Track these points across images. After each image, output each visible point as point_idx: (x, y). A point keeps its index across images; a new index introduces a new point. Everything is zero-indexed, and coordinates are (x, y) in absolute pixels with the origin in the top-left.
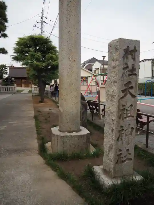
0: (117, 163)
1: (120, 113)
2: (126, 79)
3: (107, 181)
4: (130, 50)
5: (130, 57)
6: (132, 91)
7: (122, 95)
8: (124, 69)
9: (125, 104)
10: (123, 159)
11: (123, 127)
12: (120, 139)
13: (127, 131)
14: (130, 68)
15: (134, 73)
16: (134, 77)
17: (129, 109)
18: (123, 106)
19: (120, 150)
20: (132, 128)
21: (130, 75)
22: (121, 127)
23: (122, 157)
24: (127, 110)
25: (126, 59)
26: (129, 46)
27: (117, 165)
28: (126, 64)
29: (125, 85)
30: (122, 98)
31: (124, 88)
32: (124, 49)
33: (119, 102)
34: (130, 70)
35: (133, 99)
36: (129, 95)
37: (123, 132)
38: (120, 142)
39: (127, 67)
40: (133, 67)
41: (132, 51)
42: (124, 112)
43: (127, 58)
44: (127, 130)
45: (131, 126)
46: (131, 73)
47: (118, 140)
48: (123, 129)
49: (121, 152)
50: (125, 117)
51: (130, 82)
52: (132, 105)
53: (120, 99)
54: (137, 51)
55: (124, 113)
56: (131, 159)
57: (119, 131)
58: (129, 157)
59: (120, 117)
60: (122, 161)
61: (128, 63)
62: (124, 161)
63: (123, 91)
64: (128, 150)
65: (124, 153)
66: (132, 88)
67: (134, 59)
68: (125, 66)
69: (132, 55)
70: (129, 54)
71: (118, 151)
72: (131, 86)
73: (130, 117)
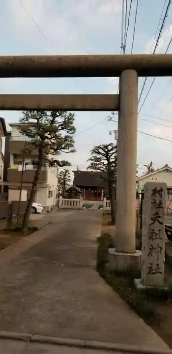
0: (149, 273)
1: (151, 235)
2: (154, 211)
3: (140, 286)
4: (158, 189)
5: (157, 195)
6: (160, 220)
7: (151, 222)
8: (153, 203)
10: (154, 271)
12: (150, 255)
13: (156, 250)
14: (158, 202)
15: (162, 206)
16: (161, 209)
17: (158, 232)
18: (153, 230)
19: (151, 264)
20: (161, 248)
21: (157, 208)
22: (152, 246)
24: (156, 234)
25: (154, 196)
26: (157, 187)
27: (149, 275)
28: (154, 200)
29: (154, 215)
31: (154, 217)
32: (152, 190)
33: (149, 227)
35: (161, 225)
36: (157, 222)
37: (153, 250)
38: (150, 257)
39: (155, 202)
40: (160, 202)
41: (159, 191)
44: (156, 248)
45: (160, 246)
46: (159, 206)
47: (149, 255)
48: (153, 248)
49: (152, 266)
50: (155, 238)
51: (158, 213)
52: (160, 230)
53: (150, 225)
54: (163, 190)
55: (154, 236)
56: (161, 273)
57: (150, 249)
58: (160, 270)
59: (150, 238)
61: (156, 199)
62: (154, 273)
63: (152, 219)
64: (158, 265)
65: (154, 267)
66: (160, 217)
67: (161, 196)
68: (153, 201)
69: (159, 194)
70: (156, 193)
71: (149, 264)
72: (158, 215)
73: (159, 239)
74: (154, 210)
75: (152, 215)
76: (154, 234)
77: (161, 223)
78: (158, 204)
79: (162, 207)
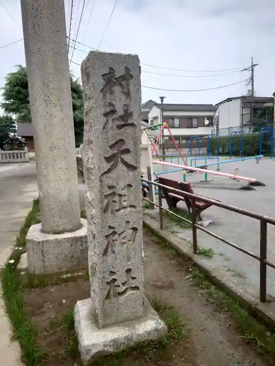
1: (106, 201)
2: (113, 135)
4: (117, 75)
5: (117, 89)
6: (128, 158)
7: (106, 166)
8: (106, 115)
9: (115, 185)
10: (121, 289)
11: (114, 228)
12: (109, 252)
13: (123, 235)
14: (120, 112)
15: (130, 122)
16: (129, 130)
17: (124, 192)
18: (110, 187)
19: (112, 273)
20: (135, 229)
21: (120, 127)
22: (110, 227)
23: (119, 286)
24: (120, 195)
25: (108, 95)
26: (114, 68)
27: (108, 301)
28: (110, 104)
29: (112, 147)
30: (106, 173)
31: (111, 152)
32: (103, 75)
33: (101, 181)
34: (120, 117)
35: (131, 173)
36: (121, 166)
37: (116, 237)
38: (110, 257)
39: (113, 112)
40: (126, 111)
41: (123, 77)
42: (115, 200)
43: (112, 93)
44: (123, 232)
45: (131, 225)
46: (123, 123)
47: (105, 253)
48: (115, 233)
49: (114, 277)
50: (117, 208)
51: (122, 140)
52: (129, 186)
53: (102, 175)
54: (132, 77)
55: (114, 202)
56: (137, 288)
57: (107, 236)
58: (134, 283)
59: (105, 211)
60: (119, 293)
61: (114, 102)
63: (108, 159)
64: (128, 271)
65: (121, 277)
66: (127, 151)
67: (128, 94)
68: (108, 109)
69: (121, 85)
70: (115, 84)
71: (107, 275)
72: (124, 147)
73: (129, 209)
74: (110, 133)
75: (109, 149)
76: (116, 198)
77: (132, 168)
78: (122, 117)
79: (133, 125)
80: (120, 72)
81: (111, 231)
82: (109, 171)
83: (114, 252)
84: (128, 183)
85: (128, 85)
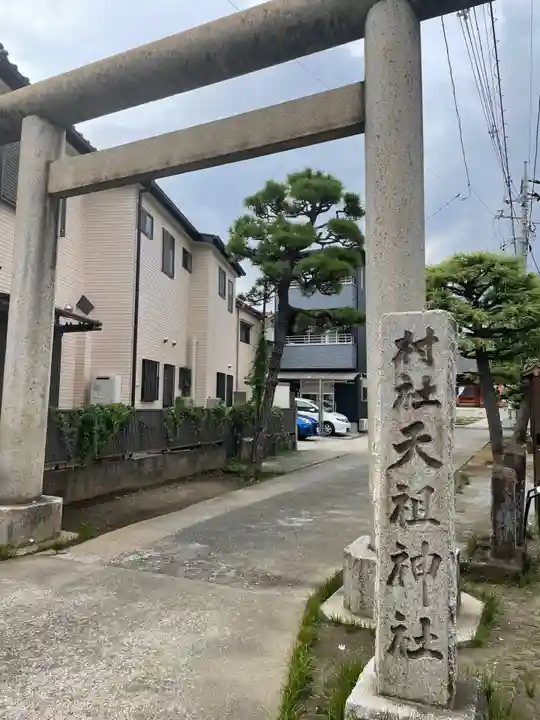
0: (391, 651)
1: (394, 506)
2: (407, 417)
4: (416, 339)
5: (415, 357)
6: (426, 447)
7: (397, 457)
8: (398, 389)
9: (407, 484)
10: (414, 646)
11: (404, 547)
12: (396, 581)
13: (417, 563)
14: (418, 385)
15: (431, 398)
16: (431, 409)
17: (421, 497)
18: (401, 487)
19: (399, 616)
20: (436, 556)
21: (416, 406)
22: (399, 545)
23: (409, 639)
24: (415, 501)
25: (402, 364)
26: (411, 331)
27: (391, 657)
28: (405, 376)
29: (405, 431)
30: (392, 467)
31: (403, 439)
32: (397, 341)
33: (388, 475)
34: (418, 392)
35: (433, 471)
36: (416, 459)
37: (408, 562)
38: (396, 590)
39: (409, 386)
40: (426, 384)
41: (423, 341)
42: (406, 505)
43: (407, 361)
44: (418, 557)
45: (431, 549)
46: (422, 400)
47: (390, 581)
48: (405, 555)
50: (410, 518)
51: (419, 423)
52: (429, 489)
53: (390, 468)
54: (437, 339)
55: (407, 508)
56: (438, 655)
57: (394, 558)
58: (434, 645)
59: (393, 519)
60: (409, 651)
61: (409, 374)
62: (413, 654)
63: (399, 448)
64: (425, 621)
65: (413, 628)
66: (427, 439)
67: (429, 361)
68: (401, 382)
69: (420, 351)
70: (410, 351)
71: (392, 616)
72: (422, 433)
73: (428, 524)
74: (402, 414)
75: (401, 434)
76: (408, 504)
77: (432, 463)
78: (419, 392)
79: (436, 403)
80: (419, 335)
81: (400, 552)
82: (400, 463)
83: (402, 583)
84: (427, 483)
85: (430, 351)
